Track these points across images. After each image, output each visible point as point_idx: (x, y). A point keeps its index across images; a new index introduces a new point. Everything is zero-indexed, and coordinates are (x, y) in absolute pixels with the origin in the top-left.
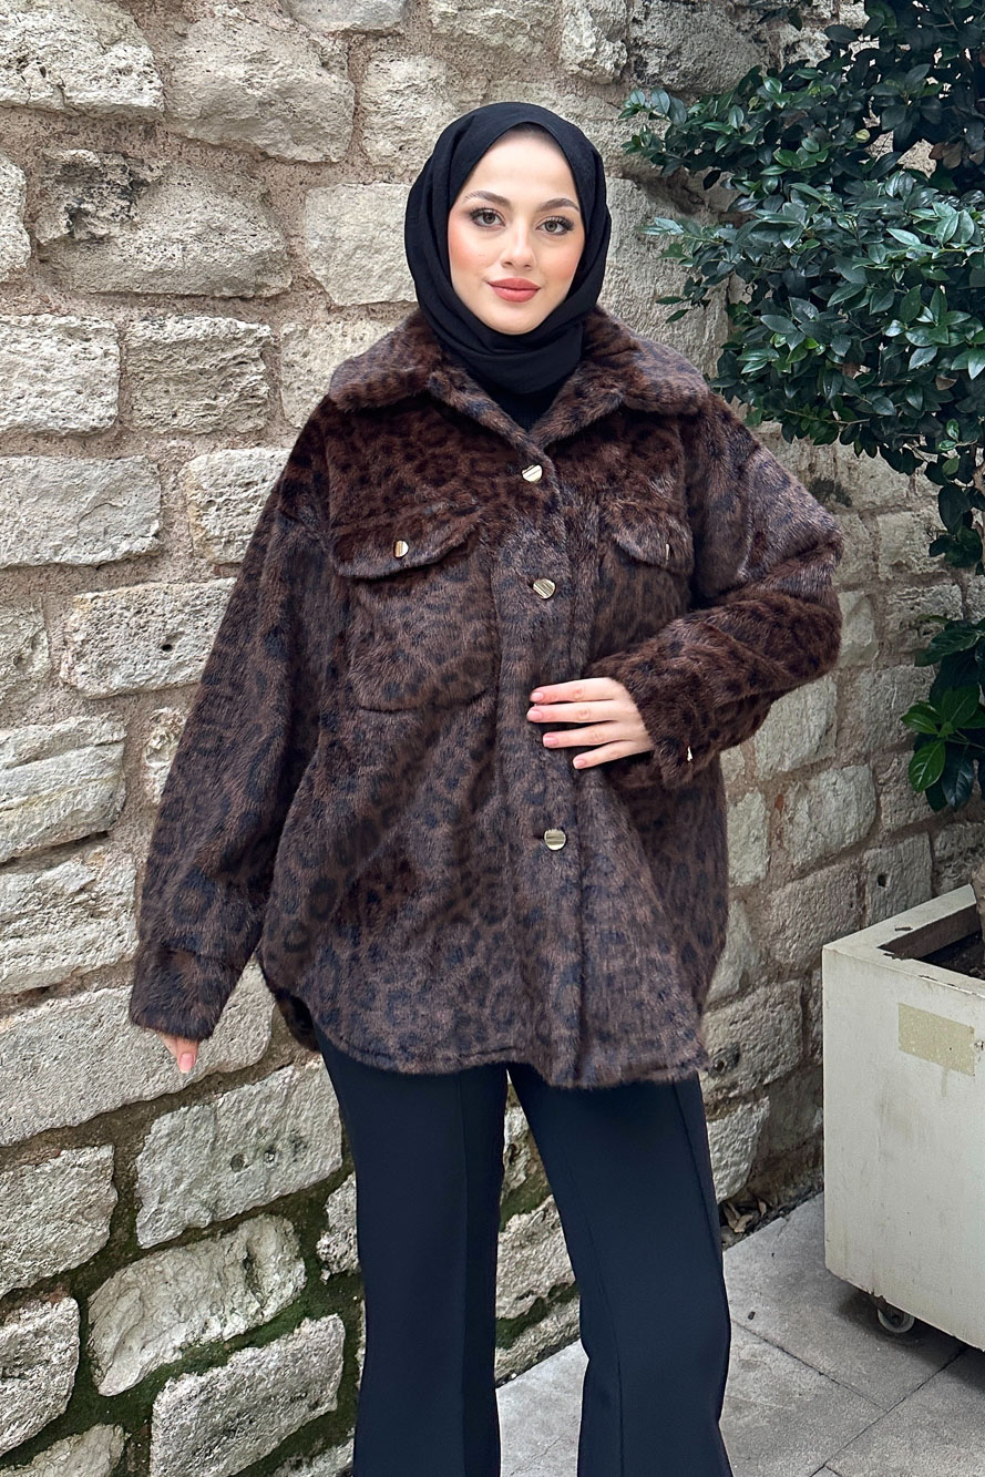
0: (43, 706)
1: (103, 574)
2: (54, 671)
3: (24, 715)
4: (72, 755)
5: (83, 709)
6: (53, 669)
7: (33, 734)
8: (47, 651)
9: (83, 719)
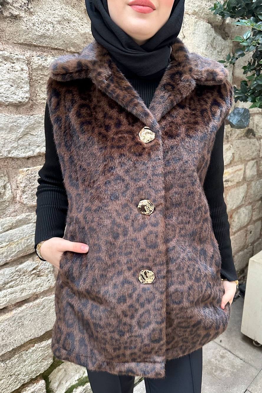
0: (12, 210)
1: (30, 161)
2: (14, 198)
3: (4, 214)
4: (25, 227)
5: (27, 211)
6: (14, 197)
7: (8, 220)
8: (10, 190)
9: (27, 214)
